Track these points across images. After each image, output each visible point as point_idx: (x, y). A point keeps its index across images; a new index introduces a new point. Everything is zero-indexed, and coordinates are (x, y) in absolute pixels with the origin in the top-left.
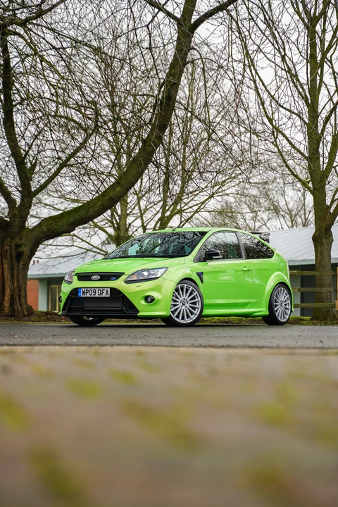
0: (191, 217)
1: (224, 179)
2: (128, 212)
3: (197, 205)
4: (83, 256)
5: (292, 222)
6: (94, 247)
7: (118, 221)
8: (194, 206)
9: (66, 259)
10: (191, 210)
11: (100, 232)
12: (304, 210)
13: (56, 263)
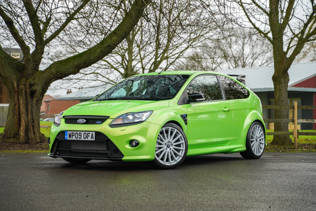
0: (174, 61)
1: (195, 36)
2: (133, 58)
3: (178, 53)
4: (104, 86)
5: (236, 64)
6: (111, 81)
7: (127, 64)
8: (176, 54)
9: (93, 89)
10: (174, 57)
11: (115, 71)
12: (243, 57)
13: (86, 91)
